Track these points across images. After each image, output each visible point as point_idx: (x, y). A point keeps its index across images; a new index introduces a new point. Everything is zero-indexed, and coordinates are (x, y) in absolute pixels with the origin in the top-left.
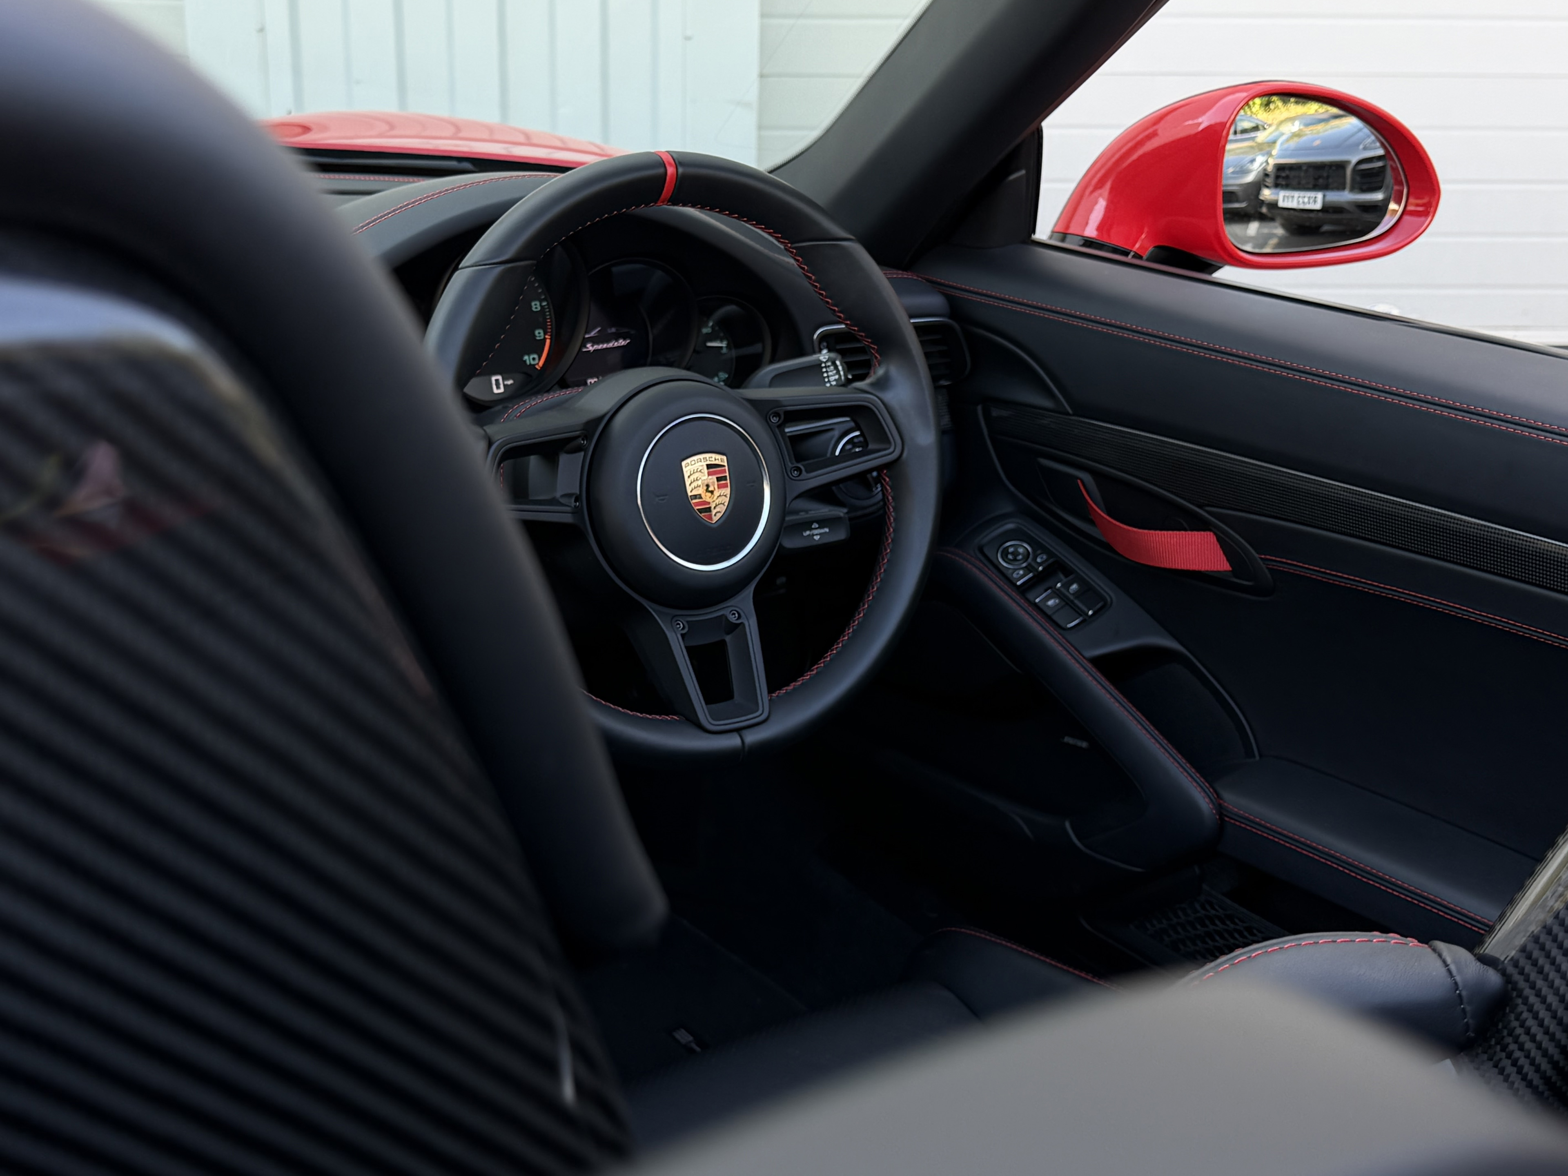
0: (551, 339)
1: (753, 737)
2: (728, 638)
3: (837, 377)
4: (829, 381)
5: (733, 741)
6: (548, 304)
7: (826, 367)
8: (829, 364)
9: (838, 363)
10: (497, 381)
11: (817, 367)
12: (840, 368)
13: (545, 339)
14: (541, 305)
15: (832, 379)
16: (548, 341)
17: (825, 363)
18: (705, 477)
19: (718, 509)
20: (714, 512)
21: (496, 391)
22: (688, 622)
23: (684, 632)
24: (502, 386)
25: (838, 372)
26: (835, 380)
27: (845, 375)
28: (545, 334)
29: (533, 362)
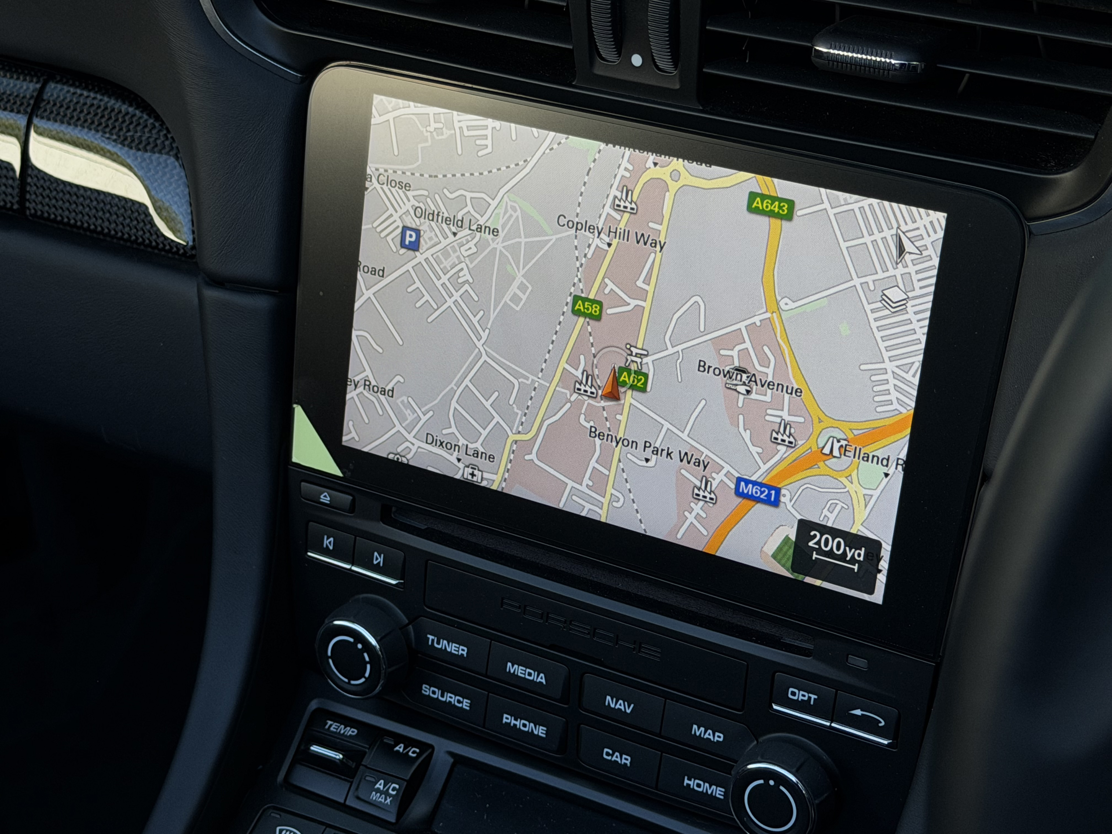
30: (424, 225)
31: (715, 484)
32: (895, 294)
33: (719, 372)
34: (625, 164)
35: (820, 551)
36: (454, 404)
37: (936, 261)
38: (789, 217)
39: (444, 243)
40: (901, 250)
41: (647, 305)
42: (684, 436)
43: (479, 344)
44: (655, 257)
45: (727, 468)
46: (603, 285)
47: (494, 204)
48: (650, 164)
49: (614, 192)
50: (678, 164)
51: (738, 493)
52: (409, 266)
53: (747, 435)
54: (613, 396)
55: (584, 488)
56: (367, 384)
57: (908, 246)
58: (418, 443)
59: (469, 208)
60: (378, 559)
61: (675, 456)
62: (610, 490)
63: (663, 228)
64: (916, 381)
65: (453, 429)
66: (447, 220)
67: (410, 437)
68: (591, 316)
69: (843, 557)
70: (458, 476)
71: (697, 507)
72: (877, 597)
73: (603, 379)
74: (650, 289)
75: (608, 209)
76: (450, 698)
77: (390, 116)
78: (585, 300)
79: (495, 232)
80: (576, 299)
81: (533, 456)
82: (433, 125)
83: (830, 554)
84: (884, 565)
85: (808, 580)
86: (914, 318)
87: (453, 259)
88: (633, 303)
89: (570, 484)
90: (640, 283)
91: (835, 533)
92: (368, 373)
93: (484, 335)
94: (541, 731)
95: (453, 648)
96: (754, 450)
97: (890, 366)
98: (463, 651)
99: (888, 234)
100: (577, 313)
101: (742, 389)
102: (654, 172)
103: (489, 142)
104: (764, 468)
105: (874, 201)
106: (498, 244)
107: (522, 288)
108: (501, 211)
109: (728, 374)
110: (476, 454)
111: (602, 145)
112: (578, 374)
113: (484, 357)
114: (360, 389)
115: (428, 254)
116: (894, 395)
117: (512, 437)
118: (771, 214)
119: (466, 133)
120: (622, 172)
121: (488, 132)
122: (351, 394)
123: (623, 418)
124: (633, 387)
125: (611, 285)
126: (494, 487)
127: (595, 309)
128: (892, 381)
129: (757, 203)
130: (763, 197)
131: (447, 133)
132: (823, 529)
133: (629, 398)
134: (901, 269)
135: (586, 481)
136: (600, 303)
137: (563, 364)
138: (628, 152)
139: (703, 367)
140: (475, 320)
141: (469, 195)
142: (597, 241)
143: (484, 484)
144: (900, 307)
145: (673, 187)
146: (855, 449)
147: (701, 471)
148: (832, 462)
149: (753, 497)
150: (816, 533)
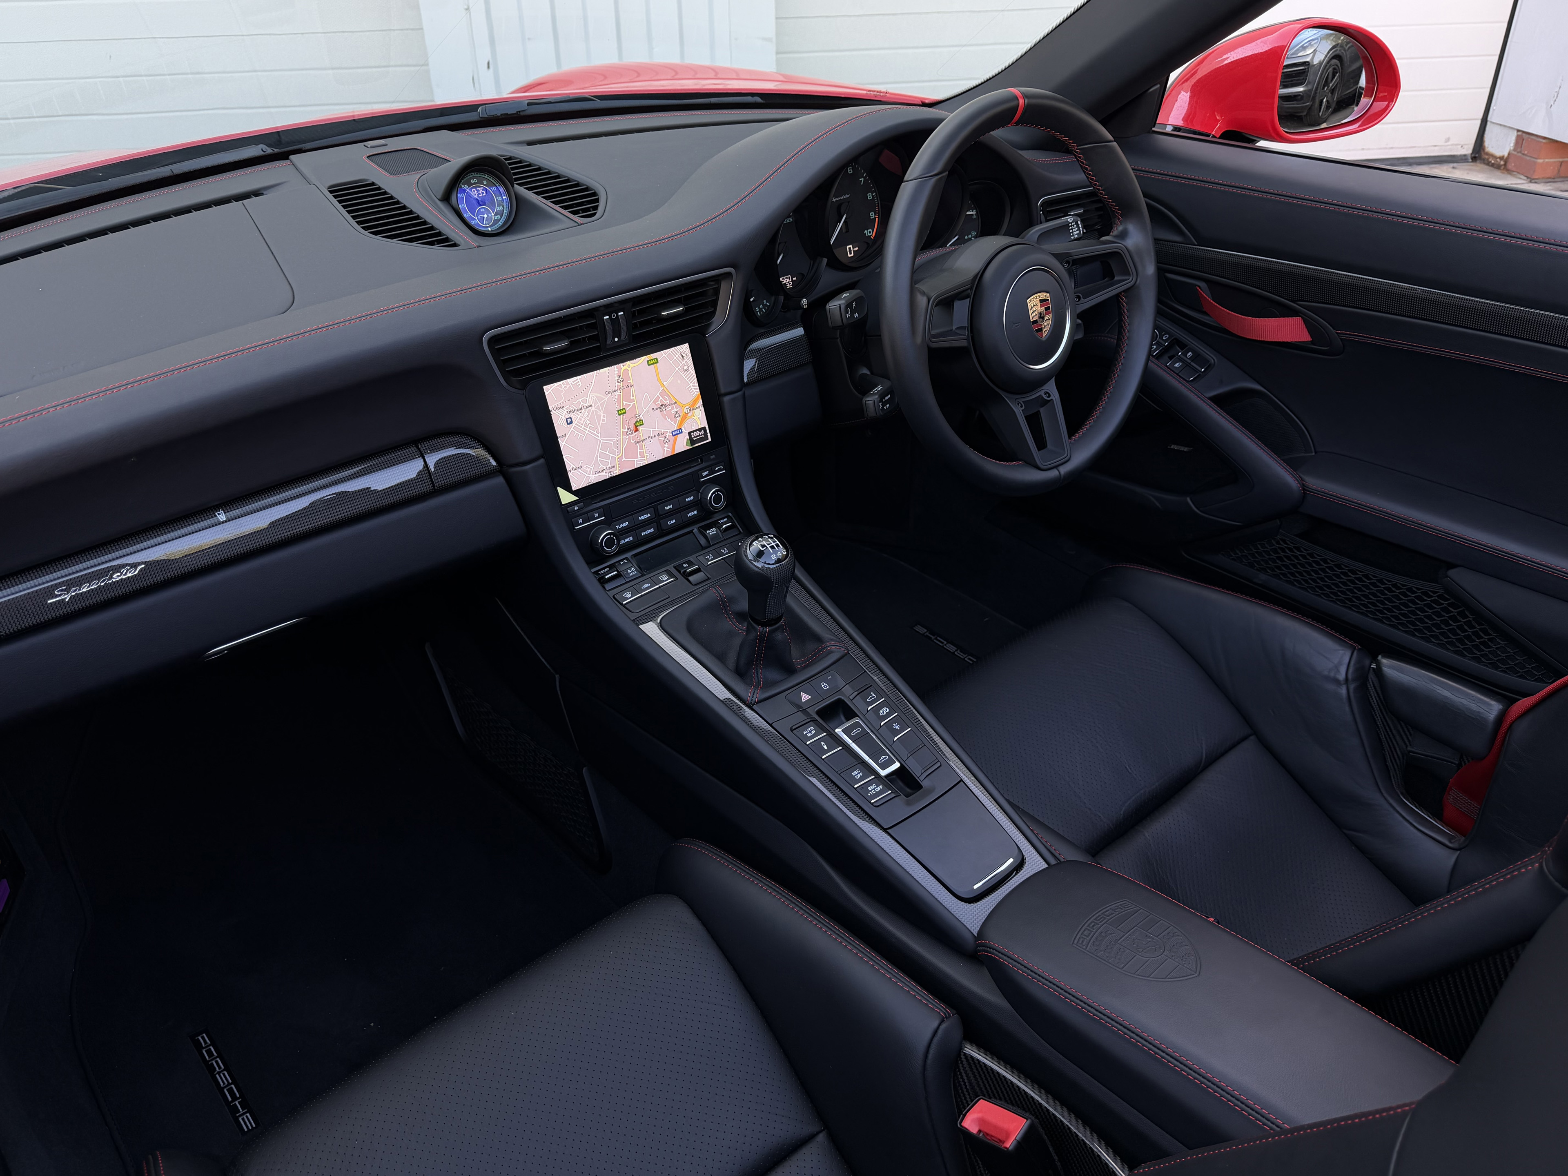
0: (878, 218)
1: (1064, 470)
2: (1042, 410)
3: (1078, 232)
4: (1073, 235)
5: (1053, 474)
6: (876, 194)
7: (1071, 226)
8: (1074, 223)
9: (1079, 222)
10: (850, 248)
11: (1066, 227)
12: (1080, 226)
13: (875, 218)
14: (872, 195)
15: (1075, 233)
16: (877, 219)
17: (1071, 223)
18: (1039, 309)
19: (1045, 329)
20: (1044, 330)
21: (849, 256)
22: (1023, 402)
23: (1023, 408)
24: (852, 252)
25: (1079, 229)
26: (1077, 234)
27: (1083, 231)
28: (875, 215)
29: (869, 235)
30: (572, 415)
31: (667, 437)
32: (685, 368)
33: (657, 409)
34: (616, 370)
35: (695, 437)
36: (599, 459)
37: (690, 355)
38: (657, 362)
39: (579, 417)
40: (683, 357)
41: (635, 402)
42: (656, 429)
43: (599, 438)
44: (632, 389)
45: (668, 431)
46: (623, 403)
47: (588, 398)
48: (622, 366)
49: (616, 378)
50: (628, 363)
51: (673, 435)
52: (572, 429)
53: (669, 420)
54: (637, 430)
55: (639, 459)
56: (573, 469)
57: (684, 355)
58: (593, 476)
59: (582, 403)
60: (596, 515)
61: (656, 436)
62: (645, 455)
63: (631, 381)
64: (697, 385)
65: (602, 466)
66: (577, 410)
67: (591, 476)
68: (624, 413)
69: (700, 435)
70: (608, 478)
71: (666, 445)
72: (710, 440)
73: (632, 427)
74: (634, 398)
75: (617, 384)
76: (627, 540)
77: (550, 390)
78: (620, 410)
79: (591, 406)
80: (618, 411)
81: (624, 459)
82: (563, 386)
83: (697, 436)
84: (708, 431)
85: (695, 446)
86: (691, 371)
87: (583, 419)
88: (632, 404)
89: (635, 460)
90: (632, 398)
91: (696, 431)
92: (572, 465)
93: (599, 435)
94: (652, 530)
95: (624, 525)
96: (672, 423)
97: (691, 385)
98: (627, 523)
99: (679, 354)
100: (620, 415)
101: (664, 410)
102: (624, 368)
103: (580, 383)
104: (676, 425)
105: (673, 348)
106: (593, 408)
107: (604, 416)
108: (590, 399)
109: (659, 408)
110: (610, 468)
111: (609, 368)
112: (626, 430)
113: (602, 441)
114: (572, 471)
115: (576, 422)
116: (694, 391)
117: (617, 457)
118: (653, 364)
119: (573, 383)
120: (616, 372)
121: (579, 380)
122: (570, 475)
123: (641, 435)
124: (640, 425)
125: (625, 403)
126: (618, 474)
127: (624, 411)
128: (693, 388)
129: (650, 363)
130: (650, 360)
131: (568, 386)
132: (693, 432)
133: (640, 428)
134: (684, 361)
135: (639, 456)
136: (624, 409)
137: (622, 430)
138: (615, 366)
139: (653, 410)
140: (595, 433)
141: (580, 400)
142: (618, 393)
143: (615, 475)
144: (688, 370)
145: (629, 369)
146: (692, 408)
147: (663, 436)
148: (689, 415)
149: (676, 434)
150: (692, 434)
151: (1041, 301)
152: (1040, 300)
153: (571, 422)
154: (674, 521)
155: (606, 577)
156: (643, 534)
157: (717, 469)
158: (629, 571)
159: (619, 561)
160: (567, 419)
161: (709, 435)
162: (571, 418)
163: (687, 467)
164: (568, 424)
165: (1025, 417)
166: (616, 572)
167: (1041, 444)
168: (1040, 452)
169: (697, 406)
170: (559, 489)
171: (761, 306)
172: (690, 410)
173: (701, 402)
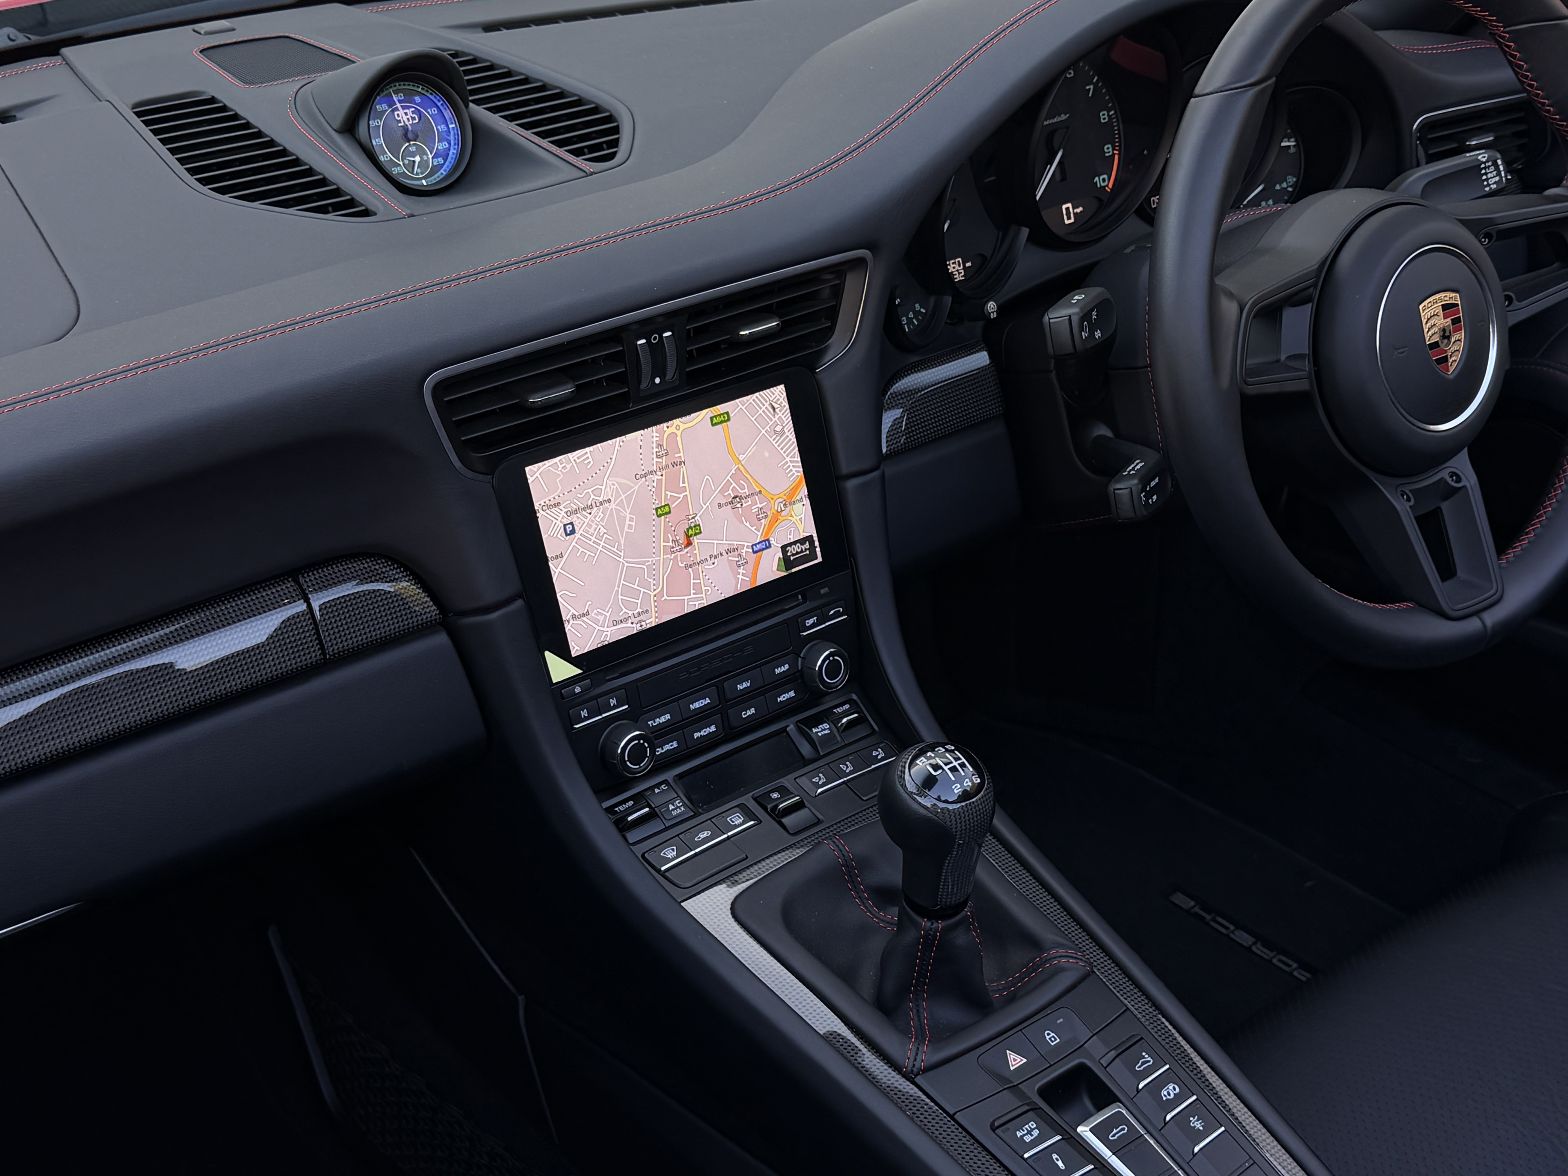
0: (1119, 154)
1: (1492, 618)
2: (1445, 506)
3: (1497, 179)
4: (1489, 185)
5: (1473, 625)
6: (1115, 113)
7: (1485, 168)
8: (1490, 163)
9: (1499, 162)
10: (1067, 209)
11: (1476, 169)
12: (1501, 168)
13: (1114, 154)
14: (1108, 115)
15: (1492, 181)
16: (1117, 157)
17: (1485, 163)
18: (1442, 322)
19: (1453, 358)
20: (1450, 361)
21: (1067, 222)
22: (1411, 491)
23: (1412, 503)
24: (1072, 215)
25: (1499, 174)
26: (1495, 183)
27: (1506, 176)
28: (1114, 149)
29: (1103, 184)
30: (574, 519)
31: (744, 554)
32: (779, 428)
33: (726, 504)
34: (655, 434)
35: (793, 555)
36: (620, 597)
37: (787, 406)
38: (729, 419)
39: (587, 521)
40: (774, 409)
41: (687, 493)
42: (724, 542)
43: (621, 560)
44: (683, 469)
45: (746, 544)
46: (666, 495)
47: (603, 488)
48: (665, 428)
49: (655, 450)
50: (677, 422)
51: (754, 552)
52: (574, 543)
53: (748, 524)
54: (689, 544)
55: (692, 596)
56: (574, 617)
57: (776, 406)
58: (609, 629)
59: (593, 497)
60: (613, 702)
61: (724, 553)
62: (704, 588)
63: (681, 454)
64: (799, 459)
65: (625, 610)
66: (584, 509)
67: (605, 629)
68: (667, 513)
69: (802, 551)
70: (635, 632)
71: (741, 571)
72: (820, 559)
73: (682, 539)
74: (686, 485)
75: (656, 460)
76: (667, 747)
77: (537, 474)
78: (660, 508)
79: (609, 501)
80: (656, 509)
81: (665, 597)
82: (561, 467)
83: (797, 553)
84: (817, 543)
85: (794, 570)
86: (788, 434)
87: (594, 526)
88: (681, 496)
89: (686, 598)
90: (681, 485)
91: (795, 543)
92: (573, 611)
93: (622, 554)
94: (713, 728)
95: (663, 719)
96: (753, 529)
97: (788, 459)
98: (668, 716)
99: (767, 405)
100: (659, 516)
101: (739, 505)
102: (669, 431)
103: (590, 460)
104: (760, 534)
105: (757, 394)
106: (613, 505)
107: (631, 520)
108: (608, 489)
109: (731, 503)
110: (639, 614)
111: (642, 432)
112: (670, 544)
113: (626, 564)
114: (571, 622)
115: (581, 531)
116: (794, 470)
117: (652, 594)
118: (722, 422)
119: (578, 461)
120: (655, 439)
121: (588, 455)
122: (568, 627)
123: (696, 552)
124: (696, 534)
125: (669, 494)
126: (653, 625)
127: (667, 508)
128: (791, 465)
129: (715, 421)
130: (715, 416)
131: (568, 466)
132: (790, 544)
133: (696, 540)
134: (777, 417)
135: (692, 592)
136: (668, 505)
137: (662, 544)
138: (654, 428)
139: (720, 505)
140: (615, 550)
141: (590, 491)
142: (656, 477)
143: (648, 626)
144: (782, 432)
145: (679, 433)
146: (789, 502)
147: (736, 553)
148: (783, 514)
149: (761, 550)
150: (789, 548)
151: (1445, 307)
152: (1442, 306)
153: (573, 532)
154: (753, 710)
155: (630, 819)
156: (696, 735)
157: (832, 612)
158: (671, 807)
159: (652, 788)
160: (565, 526)
161: (818, 550)
162: (571, 523)
163: (778, 609)
164: (567, 535)
165: (1415, 518)
166: (647, 809)
167: (1447, 571)
168: (1446, 583)
169: (798, 498)
170: (547, 654)
171: (911, 315)
172: (785, 505)
173: (804, 491)
